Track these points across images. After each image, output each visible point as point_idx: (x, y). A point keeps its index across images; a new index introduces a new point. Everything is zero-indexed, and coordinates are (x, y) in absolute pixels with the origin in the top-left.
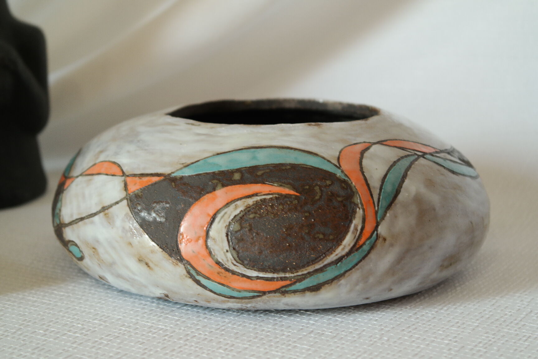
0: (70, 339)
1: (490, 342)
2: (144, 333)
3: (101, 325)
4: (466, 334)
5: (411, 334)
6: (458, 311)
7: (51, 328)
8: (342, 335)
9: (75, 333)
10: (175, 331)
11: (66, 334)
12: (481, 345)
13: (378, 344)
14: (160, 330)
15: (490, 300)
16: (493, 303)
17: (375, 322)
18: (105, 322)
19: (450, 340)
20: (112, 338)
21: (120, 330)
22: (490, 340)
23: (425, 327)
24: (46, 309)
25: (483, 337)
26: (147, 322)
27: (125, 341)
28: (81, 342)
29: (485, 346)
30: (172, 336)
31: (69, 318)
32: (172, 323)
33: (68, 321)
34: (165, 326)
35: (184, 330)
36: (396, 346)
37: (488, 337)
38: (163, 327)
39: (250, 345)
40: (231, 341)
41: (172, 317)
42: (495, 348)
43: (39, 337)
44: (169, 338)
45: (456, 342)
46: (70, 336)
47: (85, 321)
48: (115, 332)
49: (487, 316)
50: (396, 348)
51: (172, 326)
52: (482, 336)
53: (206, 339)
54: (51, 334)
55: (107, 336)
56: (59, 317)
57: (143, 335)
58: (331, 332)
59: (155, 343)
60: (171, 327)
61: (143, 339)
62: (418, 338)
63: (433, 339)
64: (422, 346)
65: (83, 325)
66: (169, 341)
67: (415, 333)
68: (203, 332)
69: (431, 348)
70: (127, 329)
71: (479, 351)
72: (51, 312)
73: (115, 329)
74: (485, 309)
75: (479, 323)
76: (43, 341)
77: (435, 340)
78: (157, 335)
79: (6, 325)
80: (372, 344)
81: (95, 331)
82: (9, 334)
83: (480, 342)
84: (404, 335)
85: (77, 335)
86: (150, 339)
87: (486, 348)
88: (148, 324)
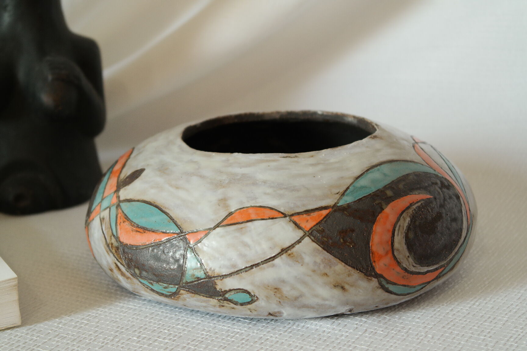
0: (162, 345)
1: (520, 337)
2: (224, 337)
3: (184, 330)
4: (498, 329)
5: (451, 331)
6: (489, 305)
7: (142, 334)
8: (392, 333)
9: (164, 339)
10: (249, 335)
11: (157, 340)
12: (512, 340)
13: (425, 342)
14: (236, 334)
15: (515, 294)
16: (519, 297)
17: (418, 320)
18: (187, 326)
19: (485, 336)
20: (197, 343)
21: (203, 334)
22: (519, 335)
23: (462, 324)
24: (133, 315)
25: (513, 332)
26: (224, 326)
27: (209, 346)
28: (172, 347)
29: (516, 340)
30: (248, 339)
31: (155, 323)
32: (245, 327)
33: (155, 327)
34: (240, 329)
35: (257, 333)
36: (440, 344)
37: (517, 331)
38: (239, 331)
39: (316, 347)
40: (299, 343)
41: (244, 320)
42: (524, 342)
43: (134, 344)
44: (246, 341)
45: (490, 337)
46: (161, 342)
47: (170, 326)
48: (198, 337)
49: (514, 310)
50: (440, 345)
51: (245, 329)
52: (512, 330)
53: (278, 341)
54: (144, 341)
55: (192, 341)
56: (147, 323)
57: (223, 339)
58: (382, 331)
59: (235, 347)
60: (245, 331)
61: (224, 343)
62: (458, 335)
63: (471, 335)
64: (462, 342)
65: (169, 330)
66: (247, 345)
67: (454, 330)
68: (273, 334)
69: (470, 344)
70: (208, 333)
71: (511, 345)
72: (138, 317)
73: (198, 334)
74: (513, 303)
75: (508, 318)
76: (139, 348)
77: (473, 336)
78: (234, 339)
79: (103, 332)
80: (420, 342)
81: (181, 336)
82: (108, 341)
83: (511, 337)
84: (445, 332)
85: (166, 341)
86: (230, 343)
87: (516, 343)
88: (225, 328)
